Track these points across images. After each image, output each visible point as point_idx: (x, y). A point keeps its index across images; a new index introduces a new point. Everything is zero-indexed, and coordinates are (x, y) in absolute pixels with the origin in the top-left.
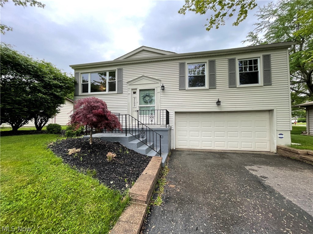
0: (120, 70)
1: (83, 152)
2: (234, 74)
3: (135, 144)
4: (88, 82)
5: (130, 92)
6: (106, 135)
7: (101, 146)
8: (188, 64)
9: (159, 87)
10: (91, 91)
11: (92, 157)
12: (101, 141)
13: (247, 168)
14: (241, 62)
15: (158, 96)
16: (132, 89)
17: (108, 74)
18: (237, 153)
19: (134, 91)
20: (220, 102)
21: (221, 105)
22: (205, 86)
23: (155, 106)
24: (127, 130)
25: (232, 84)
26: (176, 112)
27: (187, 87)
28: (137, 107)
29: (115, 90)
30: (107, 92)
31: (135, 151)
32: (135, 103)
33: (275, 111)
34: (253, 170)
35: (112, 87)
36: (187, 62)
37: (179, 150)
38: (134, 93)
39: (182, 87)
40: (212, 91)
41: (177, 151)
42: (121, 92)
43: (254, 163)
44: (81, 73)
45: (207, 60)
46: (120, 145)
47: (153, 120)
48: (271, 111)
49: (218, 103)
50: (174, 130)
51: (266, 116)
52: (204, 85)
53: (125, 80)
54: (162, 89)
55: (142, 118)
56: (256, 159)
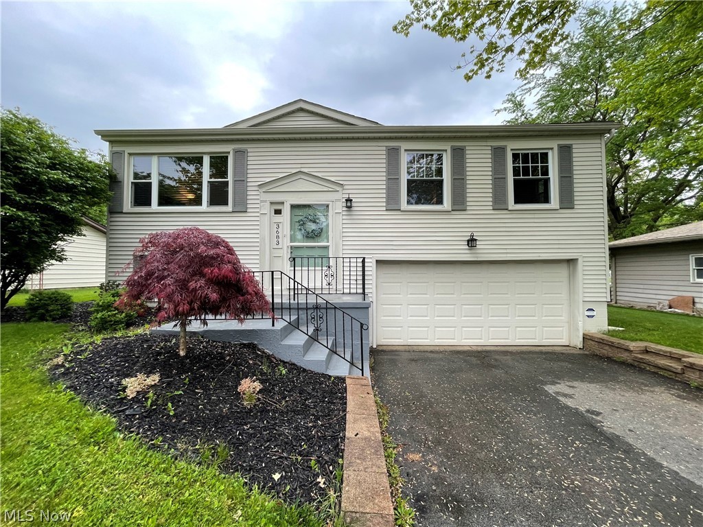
0: (240, 154)
1: (169, 384)
2: (505, 179)
3: (296, 346)
4: (149, 176)
5: (267, 209)
6: (219, 324)
7: (212, 359)
8: (405, 150)
9: (338, 200)
10: (160, 204)
11: (198, 399)
12: (207, 342)
13: (550, 389)
14: (515, 157)
15: (335, 221)
16: (271, 203)
17: (206, 161)
18: (511, 353)
19: (278, 207)
20: (476, 240)
21: (478, 247)
22: (442, 204)
23: (327, 247)
24: (275, 307)
25: (499, 202)
26: (378, 262)
27: (404, 205)
28: (285, 248)
29: (226, 203)
30: (205, 206)
31: (298, 364)
32: (278, 237)
33: (580, 262)
34: (565, 395)
35: (219, 196)
36: (404, 145)
37: (384, 348)
38: (278, 212)
39: (392, 203)
40: (458, 216)
41: (382, 351)
42: (241, 208)
43: (557, 377)
44: (130, 154)
45: (447, 146)
46: (259, 350)
47: (334, 283)
48: (571, 262)
49: (472, 242)
50: (375, 303)
51: (563, 271)
52: (440, 202)
53: (254, 179)
54: (347, 207)
55: (305, 273)
56: (556, 366)
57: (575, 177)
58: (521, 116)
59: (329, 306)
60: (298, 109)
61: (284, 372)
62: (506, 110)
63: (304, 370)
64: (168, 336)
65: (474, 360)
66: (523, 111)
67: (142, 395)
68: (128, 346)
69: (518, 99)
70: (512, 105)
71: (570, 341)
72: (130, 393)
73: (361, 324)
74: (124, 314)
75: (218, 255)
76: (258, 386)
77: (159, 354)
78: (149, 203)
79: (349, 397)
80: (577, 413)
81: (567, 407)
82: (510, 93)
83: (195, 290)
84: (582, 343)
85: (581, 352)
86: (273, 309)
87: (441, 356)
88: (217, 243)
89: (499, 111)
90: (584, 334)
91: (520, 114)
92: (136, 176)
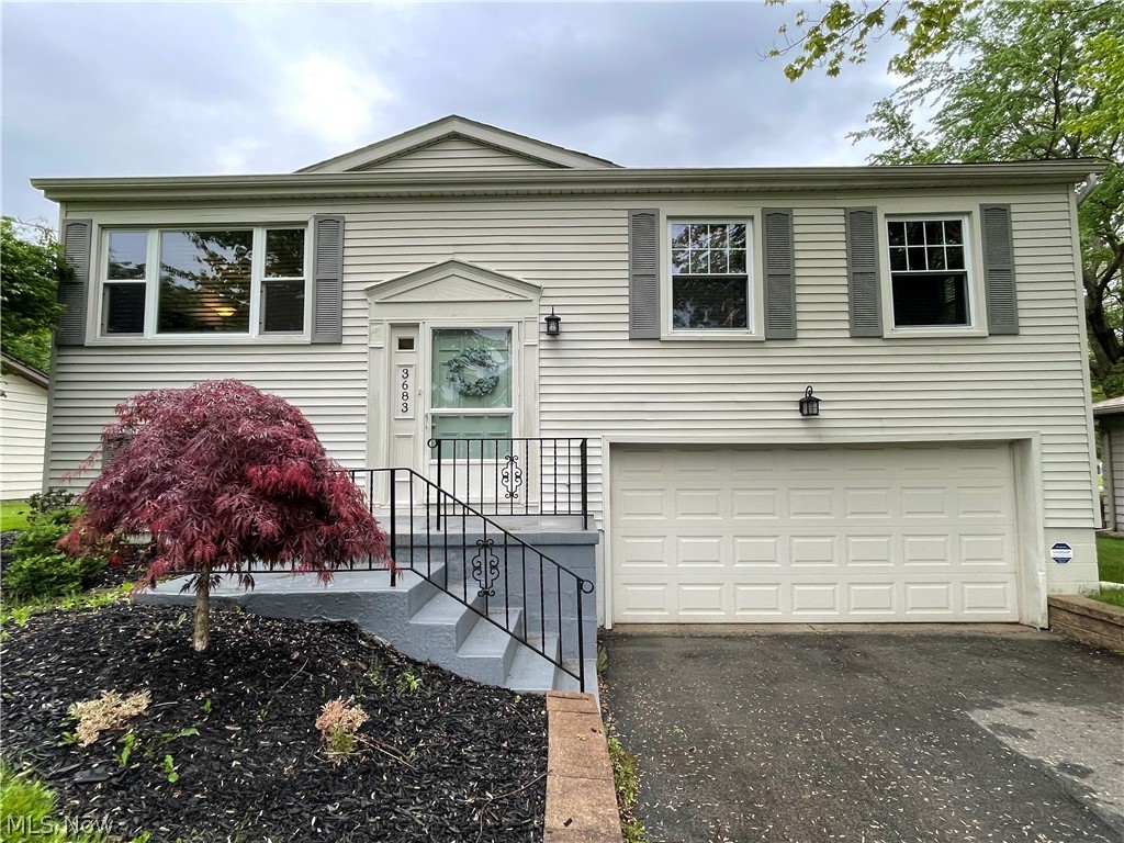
0: (331, 229)
1: (168, 713)
2: (874, 275)
3: (441, 629)
4: (140, 270)
5: (383, 338)
6: (280, 581)
7: (263, 657)
8: (669, 218)
9: (531, 320)
10: (163, 327)
11: (230, 745)
12: (253, 621)
13: (982, 718)
14: (895, 230)
15: (525, 363)
16: (394, 326)
17: (260, 239)
18: (898, 640)
19: (406, 334)
20: (817, 401)
21: (822, 415)
22: (746, 326)
23: (507, 417)
24: (398, 543)
25: (863, 324)
26: (612, 445)
27: (667, 329)
28: (421, 418)
29: (299, 327)
30: (254, 333)
31: (446, 668)
32: (405, 396)
33: (1035, 447)
34: (1014, 732)
35: (284, 311)
36: (666, 208)
37: (628, 630)
38: (406, 344)
39: (642, 327)
40: (779, 350)
41: (625, 636)
42: (331, 336)
43: (995, 690)
44: (104, 227)
45: (754, 209)
46: (362, 636)
47: (521, 491)
48: (1017, 446)
49: (808, 405)
50: (608, 533)
51: (1001, 466)
52: (741, 321)
53: (357, 276)
54: (549, 333)
55: (461, 471)
56: (992, 666)
57: (1018, 269)
58: (905, 146)
59: (510, 541)
60: (450, 135)
61: (415, 685)
62: (873, 134)
63: (459, 681)
64: (169, 609)
65: (817, 655)
66: (909, 136)
67: (110, 738)
68: (85, 630)
69: (899, 111)
70: (886, 125)
71: (1020, 614)
72: (86, 735)
73: (579, 579)
74: (78, 562)
75: (278, 440)
76: (358, 716)
77: (150, 647)
78: (138, 327)
79: (554, 740)
80: (1038, 771)
81: (1019, 758)
82: (881, 100)
83: (228, 513)
84: (1047, 617)
85: (1045, 636)
86: (393, 547)
87: (748, 646)
88: (275, 412)
89: (859, 136)
90: (1048, 598)
91: (902, 142)
92: (114, 270)
